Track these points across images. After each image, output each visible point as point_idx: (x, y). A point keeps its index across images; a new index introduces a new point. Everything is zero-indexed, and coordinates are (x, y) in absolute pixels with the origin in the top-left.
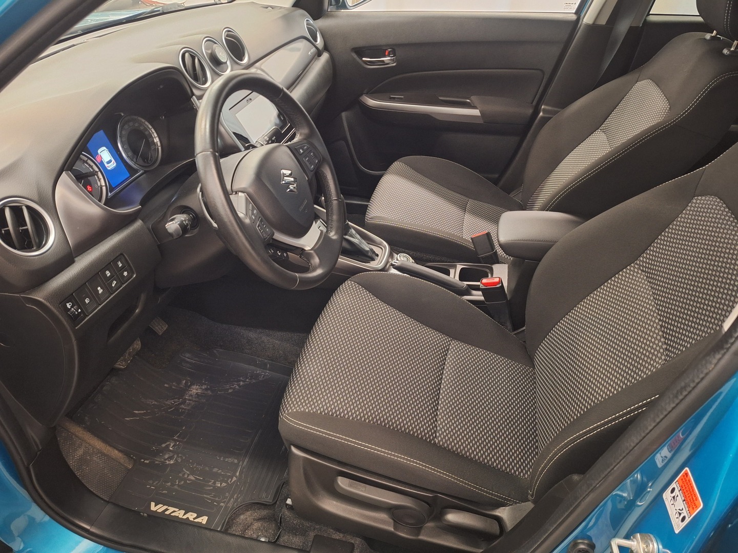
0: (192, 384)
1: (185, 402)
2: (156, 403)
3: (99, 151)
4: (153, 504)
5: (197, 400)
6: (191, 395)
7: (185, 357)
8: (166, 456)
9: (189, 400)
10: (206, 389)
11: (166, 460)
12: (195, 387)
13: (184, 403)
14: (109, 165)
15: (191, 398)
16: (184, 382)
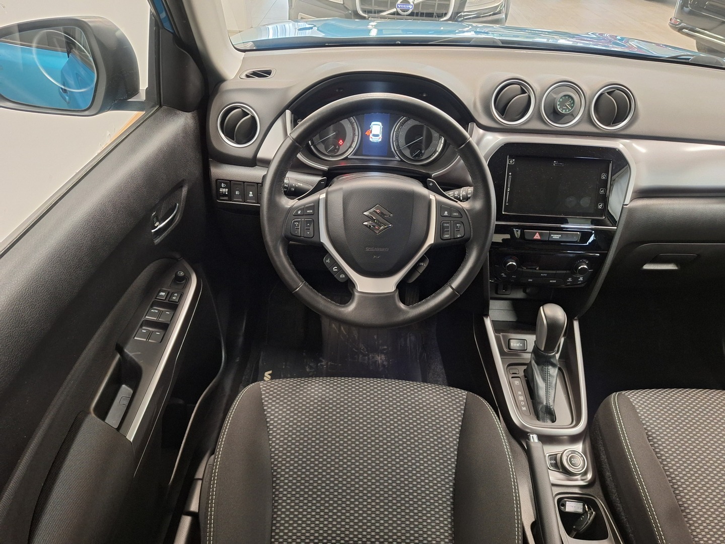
0: (385, 354)
1: (366, 356)
2: (356, 338)
3: (373, 123)
4: (270, 372)
5: (371, 363)
6: (373, 357)
7: (410, 337)
8: (312, 364)
9: (369, 359)
10: (384, 366)
11: (309, 365)
12: (383, 356)
13: (364, 355)
14: (373, 137)
15: (371, 358)
16: (385, 347)
